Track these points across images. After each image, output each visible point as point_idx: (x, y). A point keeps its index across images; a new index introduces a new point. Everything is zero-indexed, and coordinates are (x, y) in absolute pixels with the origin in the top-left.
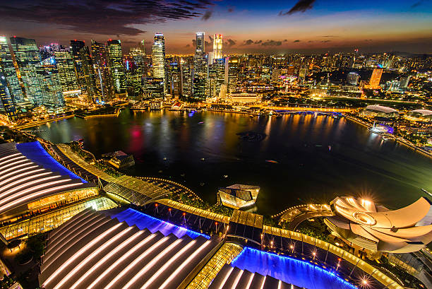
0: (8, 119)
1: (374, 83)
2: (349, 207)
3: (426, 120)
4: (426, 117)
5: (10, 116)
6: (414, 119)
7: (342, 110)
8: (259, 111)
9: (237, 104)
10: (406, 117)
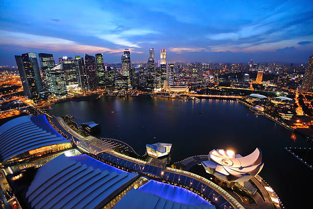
0: (33, 102)
1: (259, 81)
2: (219, 156)
3: (283, 103)
4: (283, 101)
5: (34, 100)
6: (277, 102)
7: (237, 97)
8: (186, 97)
9: (173, 93)
10: (272, 101)
